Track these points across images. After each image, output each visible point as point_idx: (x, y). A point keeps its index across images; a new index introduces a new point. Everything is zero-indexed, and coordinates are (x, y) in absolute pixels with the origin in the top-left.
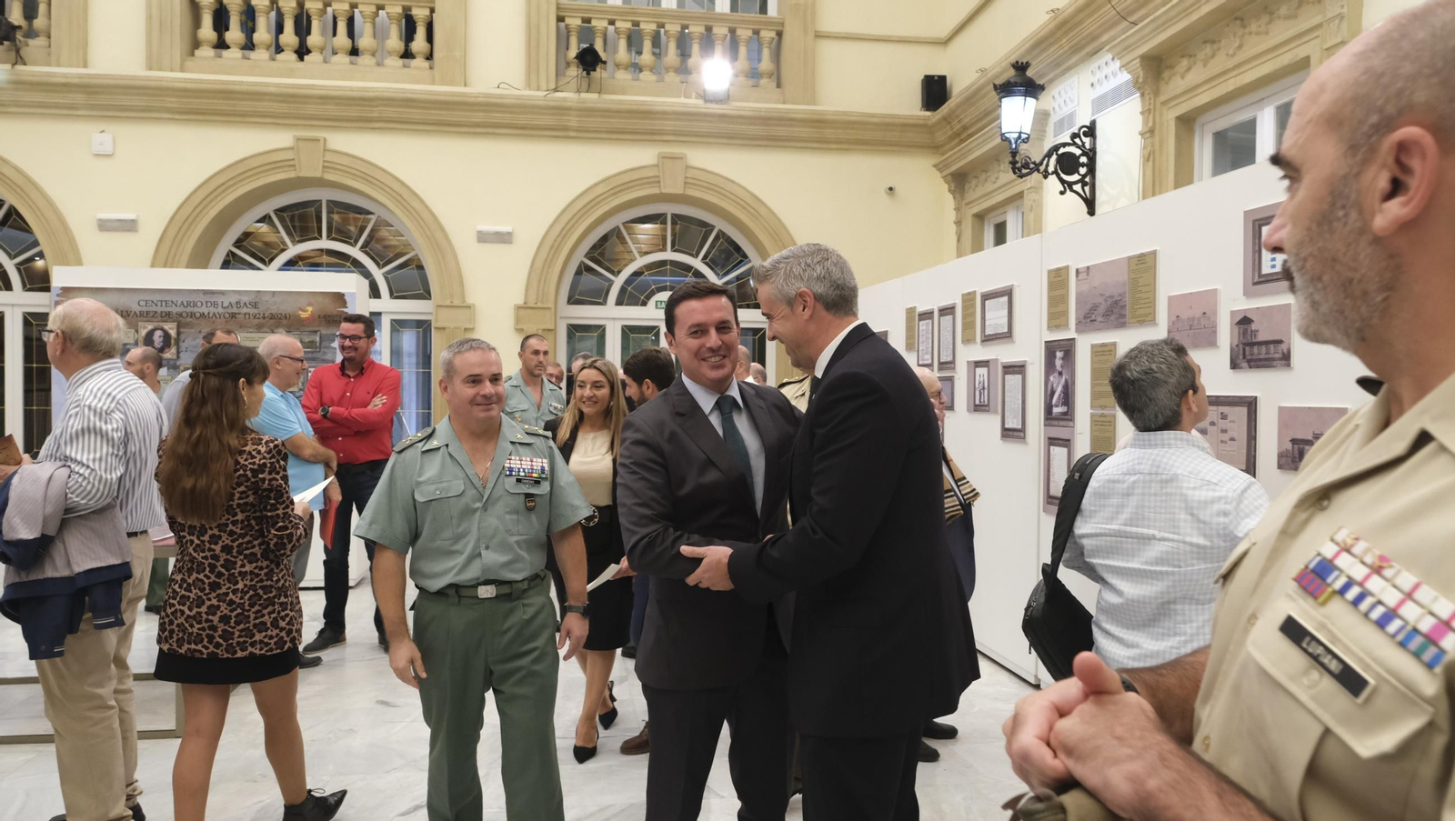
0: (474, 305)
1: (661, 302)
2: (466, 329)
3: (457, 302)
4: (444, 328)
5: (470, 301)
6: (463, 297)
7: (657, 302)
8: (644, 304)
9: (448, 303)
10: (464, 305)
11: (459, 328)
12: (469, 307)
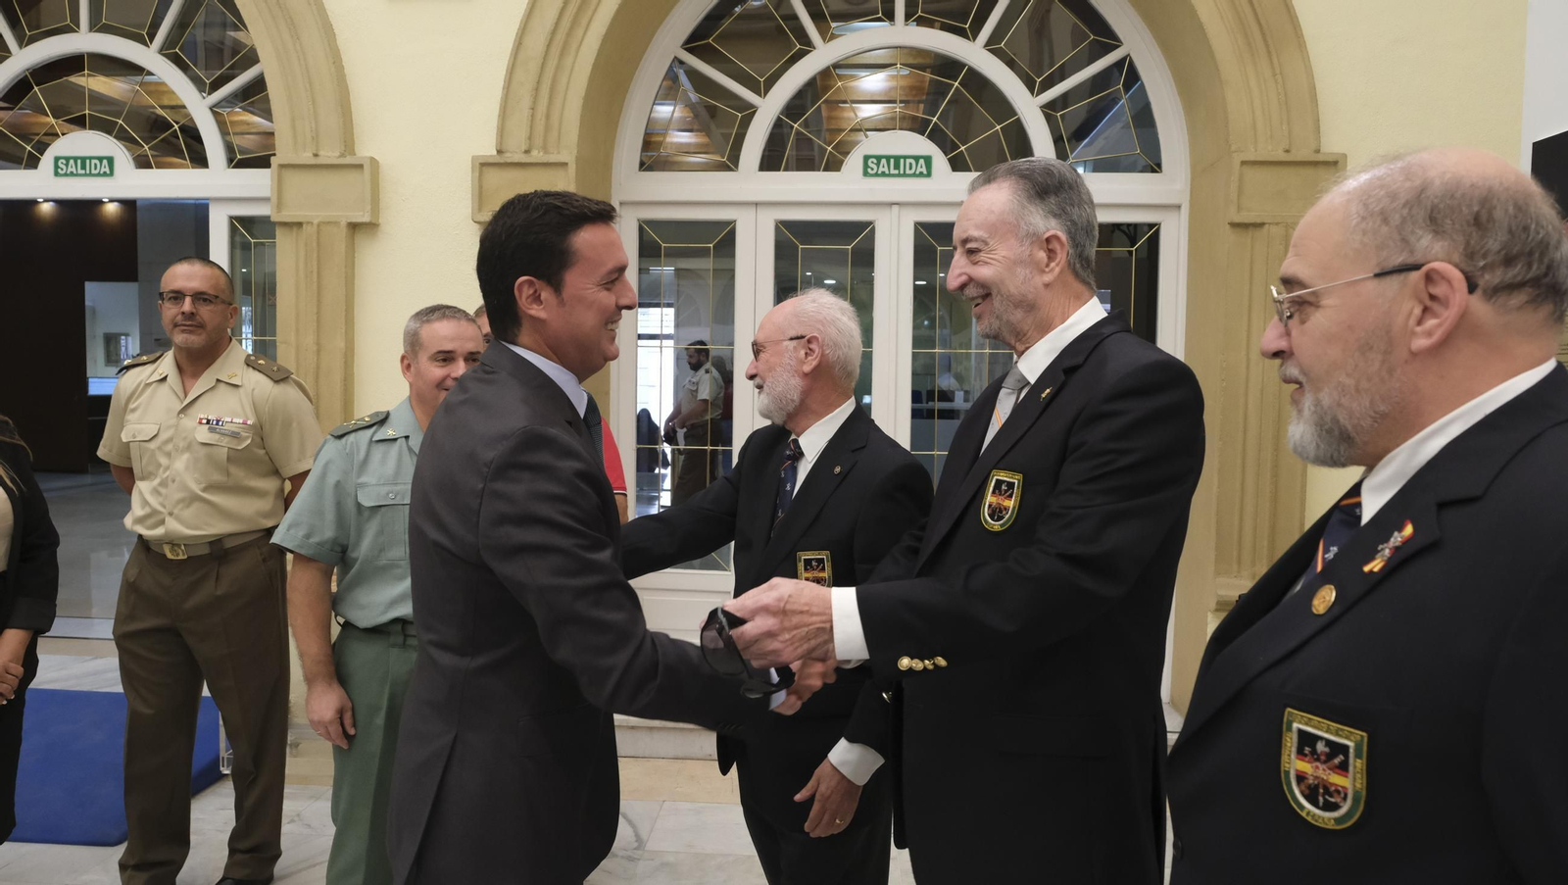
0: (373, 160)
1: (879, 158)
2: (354, 227)
3: (329, 155)
4: (299, 225)
5: (365, 150)
6: (348, 143)
7: (866, 158)
8: (834, 165)
9: (306, 157)
10: (348, 160)
11: (336, 223)
12: (361, 166)
